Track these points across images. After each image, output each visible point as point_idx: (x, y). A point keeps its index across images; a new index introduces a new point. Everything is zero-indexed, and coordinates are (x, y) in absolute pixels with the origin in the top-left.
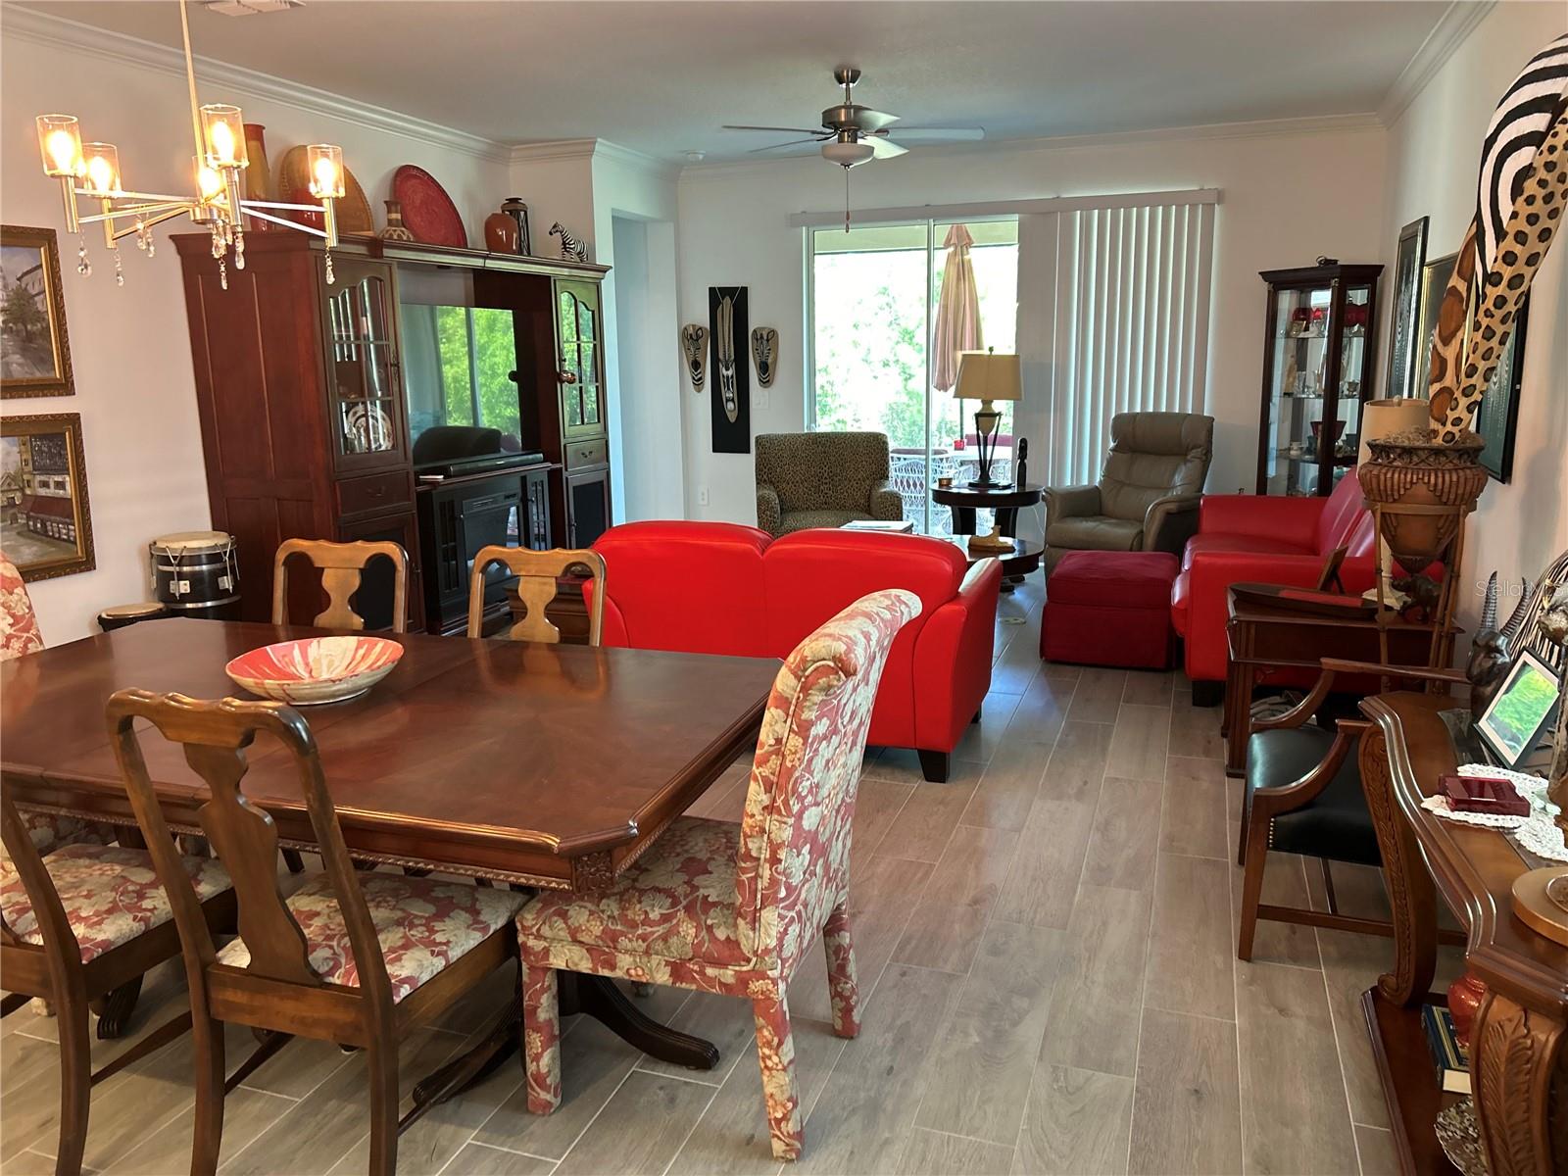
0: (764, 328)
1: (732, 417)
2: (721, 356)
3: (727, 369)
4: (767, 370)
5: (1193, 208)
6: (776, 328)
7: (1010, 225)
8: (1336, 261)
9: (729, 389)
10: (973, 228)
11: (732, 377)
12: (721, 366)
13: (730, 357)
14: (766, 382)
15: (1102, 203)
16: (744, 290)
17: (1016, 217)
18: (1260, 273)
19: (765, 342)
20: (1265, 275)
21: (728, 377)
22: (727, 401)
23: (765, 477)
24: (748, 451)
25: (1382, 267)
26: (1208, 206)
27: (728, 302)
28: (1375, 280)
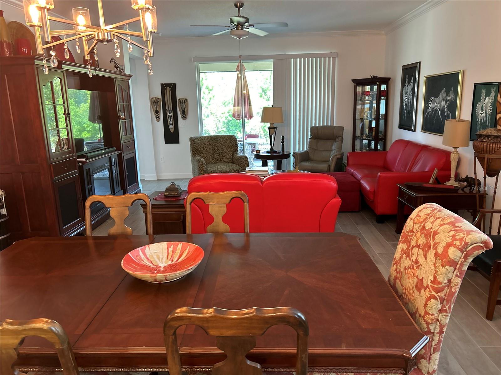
0: (183, 98)
1: (172, 131)
2: (167, 108)
3: (170, 113)
4: (185, 114)
5: (329, 58)
6: (187, 99)
7: (270, 63)
8: (377, 76)
9: (171, 120)
10: (246, 64)
11: (172, 116)
12: (167, 112)
13: (170, 108)
14: (184, 118)
15: (300, 56)
16: (175, 84)
17: (272, 60)
18: (352, 80)
19: (184, 103)
20: (353, 81)
21: (170, 116)
22: (170, 125)
23: (196, 152)
24: (179, 143)
25: (390, 78)
26: (334, 58)
27: (168, 89)
28: (388, 82)
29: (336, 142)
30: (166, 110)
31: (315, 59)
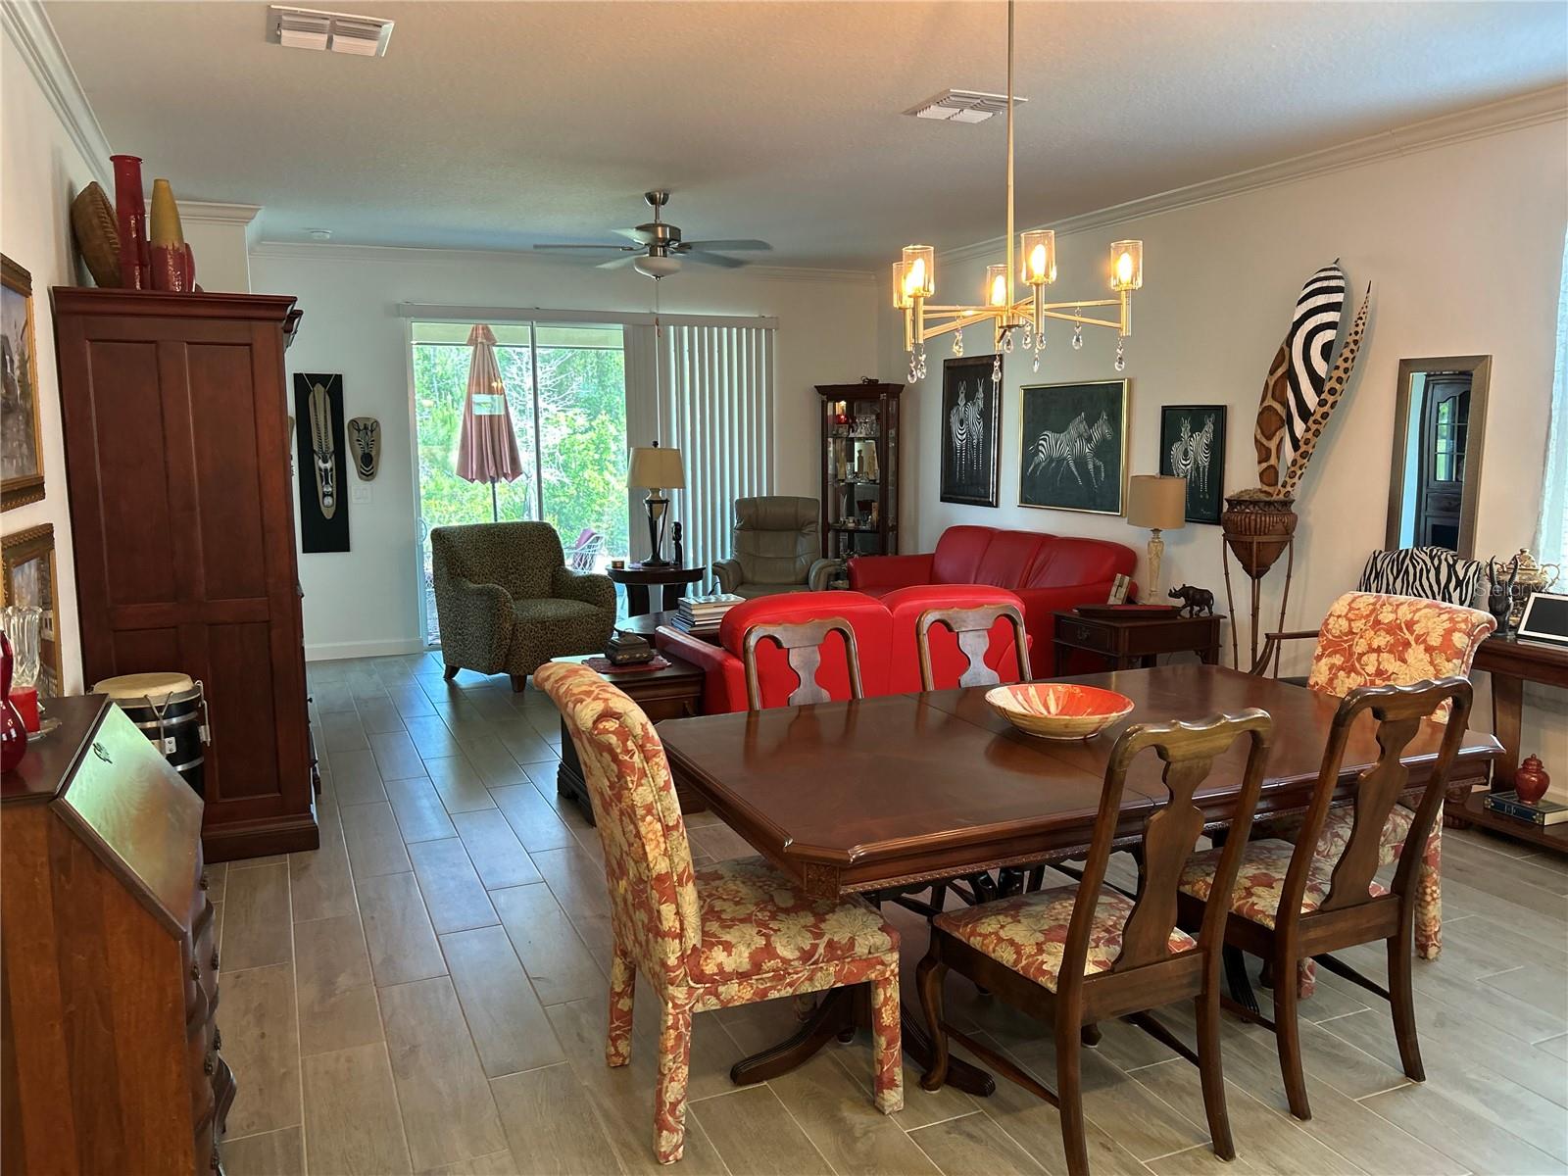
0: (366, 418)
1: (328, 514)
2: (316, 448)
3: (325, 461)
4: (371, 462)
5: (758, 331)
6: (381, 423)
7: (616, 334)
8: (877, 381)
9: (327, 483)
11: (331, 469)
12: (314, 457)
13: (328, 447)
14: (367, 475)
15: (691, 321)
16: (339, 378)
17: (621, 326)
18: (816, 387)
19: (369, 433)
20: (820, 389)
21: (326, 470)
22: (325, 495)
24: (347, 549)
25: (903, 386)
26: (769, 331)
27: (319, 391)
28: (898, 397)
29: (804, 535)
30: (314, 451)
31: (725, 330)
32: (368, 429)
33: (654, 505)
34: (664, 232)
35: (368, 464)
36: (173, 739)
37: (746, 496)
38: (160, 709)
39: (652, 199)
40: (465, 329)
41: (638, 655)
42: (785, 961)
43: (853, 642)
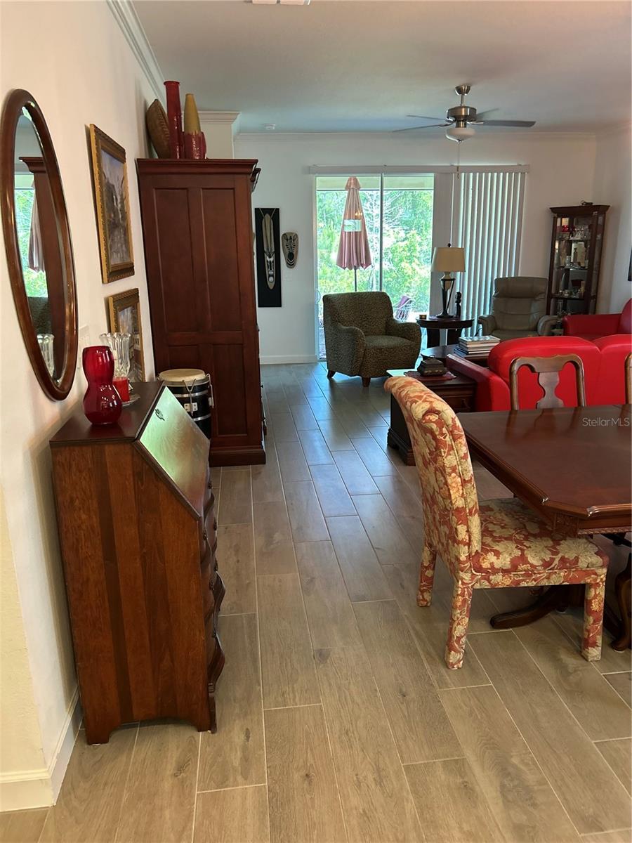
0: (292, 233)
1: (271, 286)
2: (265, 250)
3: (270, 257)
4: (293, 258)
5: (516, 174)
6: (297, 234)
7: (429, 179)
8: (592, 203)
9: (271, 269)
11: (273, 262)
12: (265, 255)
13: (271, 249)
14: (291, 264)
15: (475, 170)
16: (278, 210)
17: (433, 174)
18: (550, 208)
19: (291, 241)
20: (553, 209)
21: (270, 262)
22: (269, 276)
24: (280, 305)
25: (608, 207)
26: (523, 174)
27: (267, 217)
28: (605, 213)
29: (535, 301)
30: (264, 252)
31: (496, 174)
32: (292, 239)
33: (446, 282)
34: (466, 111)
35: (291, 258)
36: (196, 404)
37: (501, 277)
38: (190, 388)
39: (460, 90)
40: (343, 180)
41: (437, 371)
42: (532, 565)
43: (582, 371)
